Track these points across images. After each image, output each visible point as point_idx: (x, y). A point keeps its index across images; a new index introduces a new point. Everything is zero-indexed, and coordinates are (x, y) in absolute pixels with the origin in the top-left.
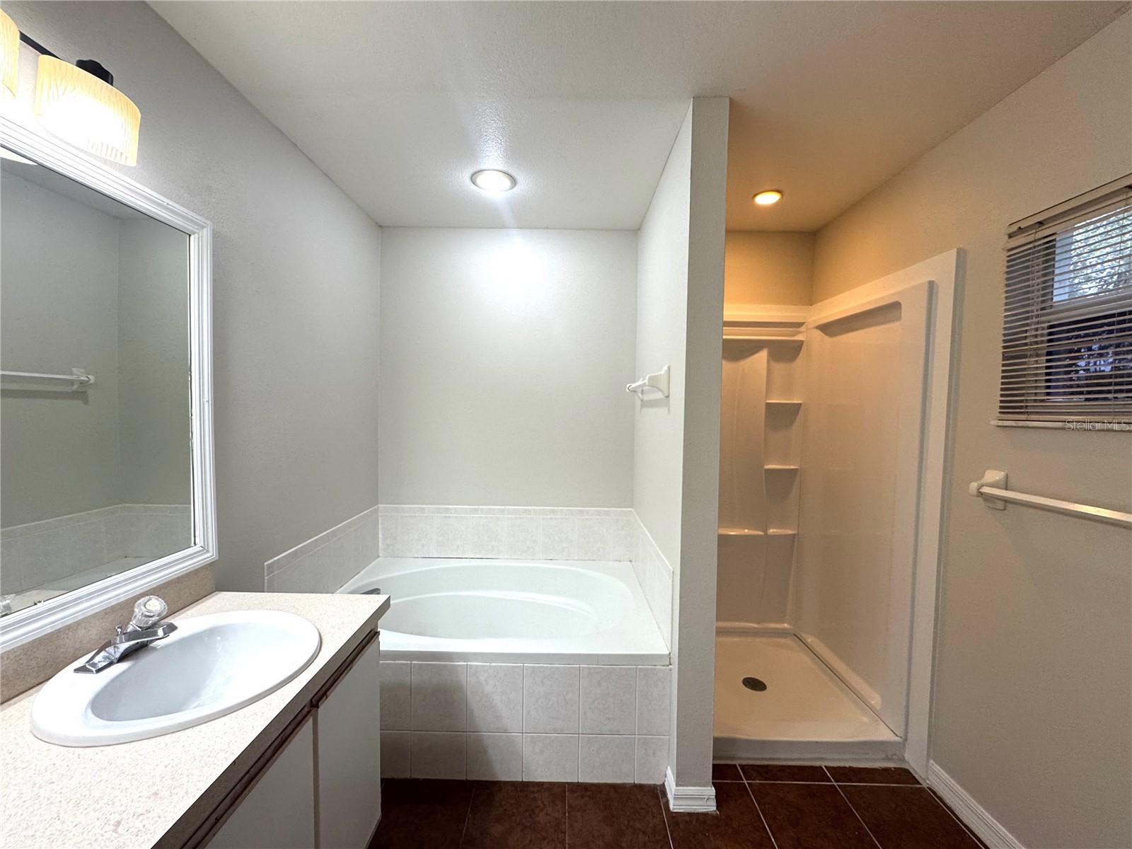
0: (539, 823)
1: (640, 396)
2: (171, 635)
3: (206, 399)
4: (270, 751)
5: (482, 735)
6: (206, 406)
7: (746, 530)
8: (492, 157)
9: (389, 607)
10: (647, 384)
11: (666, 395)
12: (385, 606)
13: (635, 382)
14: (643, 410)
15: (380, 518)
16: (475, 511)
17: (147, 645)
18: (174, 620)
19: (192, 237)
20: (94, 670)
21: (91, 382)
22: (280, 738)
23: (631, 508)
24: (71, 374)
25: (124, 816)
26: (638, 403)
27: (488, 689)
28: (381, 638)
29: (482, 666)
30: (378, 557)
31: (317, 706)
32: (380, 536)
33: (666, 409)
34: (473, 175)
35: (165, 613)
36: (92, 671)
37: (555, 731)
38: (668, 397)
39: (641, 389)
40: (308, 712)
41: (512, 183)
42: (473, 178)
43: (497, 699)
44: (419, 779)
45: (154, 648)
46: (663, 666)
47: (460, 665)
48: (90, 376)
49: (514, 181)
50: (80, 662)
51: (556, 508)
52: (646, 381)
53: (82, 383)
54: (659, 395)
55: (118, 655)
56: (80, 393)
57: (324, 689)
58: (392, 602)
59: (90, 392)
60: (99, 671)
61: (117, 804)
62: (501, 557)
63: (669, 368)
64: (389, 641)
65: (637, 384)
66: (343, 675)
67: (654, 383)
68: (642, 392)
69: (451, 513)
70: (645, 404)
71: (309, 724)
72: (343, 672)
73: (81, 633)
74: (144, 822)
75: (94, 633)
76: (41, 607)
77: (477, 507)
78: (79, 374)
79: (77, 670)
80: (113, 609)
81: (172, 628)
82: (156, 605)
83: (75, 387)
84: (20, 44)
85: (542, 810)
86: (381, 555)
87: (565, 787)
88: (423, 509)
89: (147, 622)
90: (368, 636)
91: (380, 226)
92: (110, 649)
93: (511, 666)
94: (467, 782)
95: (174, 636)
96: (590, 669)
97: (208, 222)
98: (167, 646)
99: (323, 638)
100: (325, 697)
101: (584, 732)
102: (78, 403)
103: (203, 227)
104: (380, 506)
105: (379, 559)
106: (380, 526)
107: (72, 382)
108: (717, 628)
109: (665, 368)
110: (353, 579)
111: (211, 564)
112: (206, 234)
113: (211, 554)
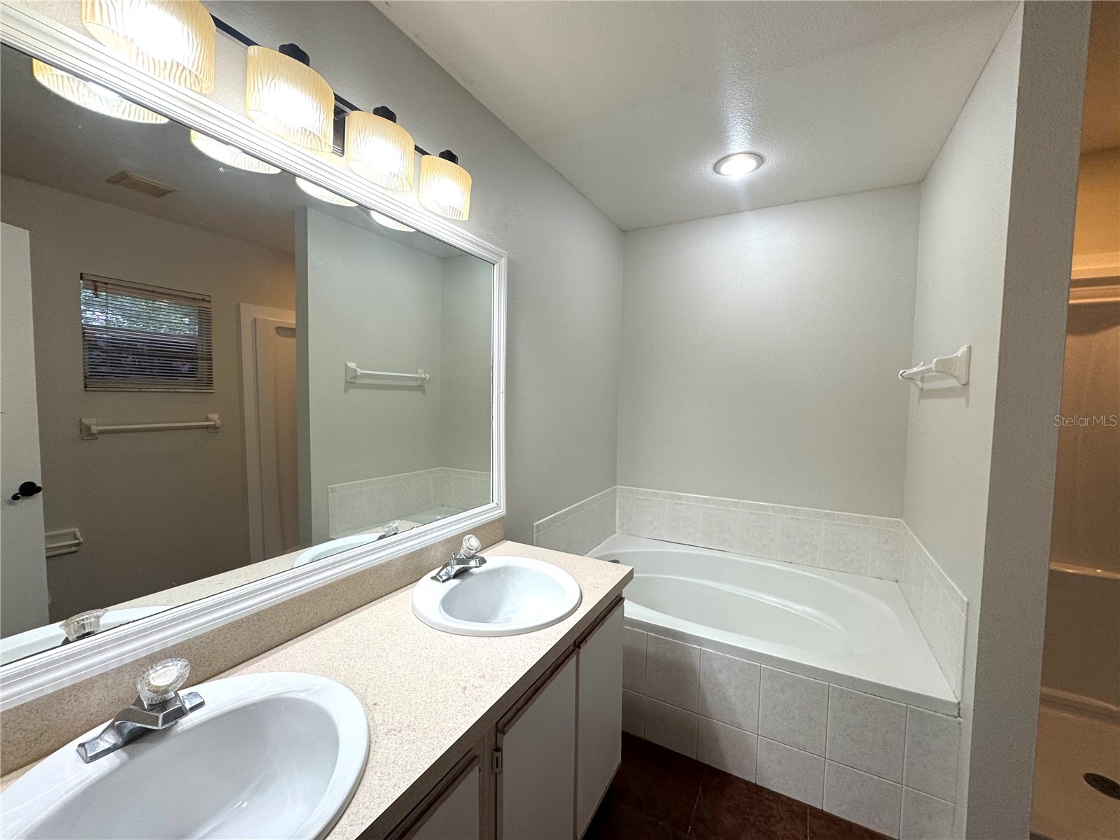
0: (775, 833)
1: (920, 384)
2: (483, 566)
3: (502, 391)
4: (548, 672)
5: (713, 722)
6: (501, 394)
7: (1099, 571)
8: (739, 140)
9: (632, 577)
10: (934, 369)
11: (964, 380)
12: (629, 577)
13: (909, 368)
14: (922, 401)
15: (617, 498)
16: (706, 501)
17: (468, 570)
18: (484, 555)
19: (495, 266)
20: (441, 580)
21: (427, 378)
22: (554, 665)
23: (900, 517)
24: (417, 373)
25: (467, 684)
26: (915, 393)
27: (722, 677)
28: (626, 603)
29: (715, 654)
30: (615, 532)
31: (579, 648)
32: (617, 513)
33: (963, 400)
34: (716, 164)
35: (480, 549)
36: (439, 581)
37: (796, 745)
38: (967, 384)
39: (920, 376)
40: (573, 650)
41: (758, 161)
42: (716, 168)
43: (730, 691)
44: (652, 743)
45: (472, 574)
46: (947, 715)
47: (693, 647)
48: (427, 375)
49: (760, 159)
50: (434, 573)
51: (799, 508)
52: (933, 366)
53: (423, 379)
54: (952, 383)
55: (453, 573)
56: (420, 387)
57: (583, 635)
58: (635, 575)
59: (426, 385)
60: (444, 581)
61: (463, 675)
62: (733, 551)
63: (970, 349)
64: (631, 610)
65: (915, 369)
66: (598, 627)
67: (945, 368)
68: (922, 379)
69: (682, 501)
70: (924, 394)
71: (573, 660)
72: (597, 625)
73: (433, 553)
74: (479, 693)
75: (438, 554)
76: (415, 531)
77: (709, 497)
78: (421, 374)
79: (432, 578)
80: (448, 541)
81: (483, 561)
82: (474, 542)
83: (419, 382)
84: (415, 153)
85: (779, 822)
86: (617, 531)
87: (806, 809)
88: (656, 494)
89: (469, 553)
90: (614, 601)
91: (624, 231)
92: (449, 568)
93: (747, 663)
94: (697, 762)
95: (484, 567)
96: (842, 690)
97: (506, 253)
98: (480, 573)
99: (583, 592)
100: (584, 642)
101: (833, 758)
102: (419, 393)
103: (502, 257)
104: (618, 486)
105: (616, 534)
106: (617, 504)
107: (417, 379)
108: (1042, 695)
109: (964, 348)
110: (597, 547)
111: (502, 518)
112: (504, 261)
113: (502, 511)
